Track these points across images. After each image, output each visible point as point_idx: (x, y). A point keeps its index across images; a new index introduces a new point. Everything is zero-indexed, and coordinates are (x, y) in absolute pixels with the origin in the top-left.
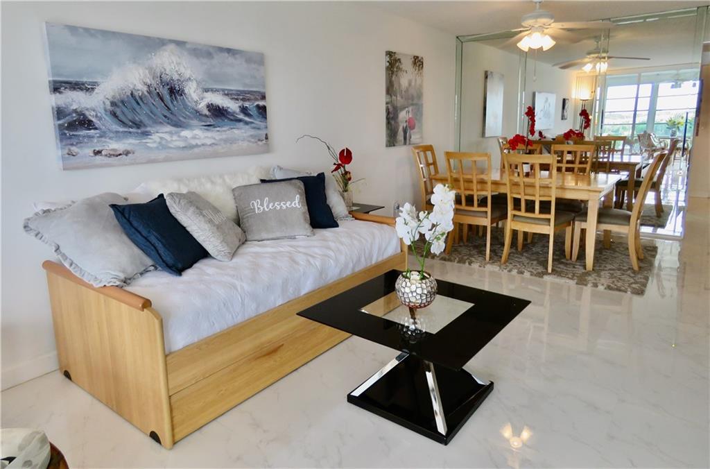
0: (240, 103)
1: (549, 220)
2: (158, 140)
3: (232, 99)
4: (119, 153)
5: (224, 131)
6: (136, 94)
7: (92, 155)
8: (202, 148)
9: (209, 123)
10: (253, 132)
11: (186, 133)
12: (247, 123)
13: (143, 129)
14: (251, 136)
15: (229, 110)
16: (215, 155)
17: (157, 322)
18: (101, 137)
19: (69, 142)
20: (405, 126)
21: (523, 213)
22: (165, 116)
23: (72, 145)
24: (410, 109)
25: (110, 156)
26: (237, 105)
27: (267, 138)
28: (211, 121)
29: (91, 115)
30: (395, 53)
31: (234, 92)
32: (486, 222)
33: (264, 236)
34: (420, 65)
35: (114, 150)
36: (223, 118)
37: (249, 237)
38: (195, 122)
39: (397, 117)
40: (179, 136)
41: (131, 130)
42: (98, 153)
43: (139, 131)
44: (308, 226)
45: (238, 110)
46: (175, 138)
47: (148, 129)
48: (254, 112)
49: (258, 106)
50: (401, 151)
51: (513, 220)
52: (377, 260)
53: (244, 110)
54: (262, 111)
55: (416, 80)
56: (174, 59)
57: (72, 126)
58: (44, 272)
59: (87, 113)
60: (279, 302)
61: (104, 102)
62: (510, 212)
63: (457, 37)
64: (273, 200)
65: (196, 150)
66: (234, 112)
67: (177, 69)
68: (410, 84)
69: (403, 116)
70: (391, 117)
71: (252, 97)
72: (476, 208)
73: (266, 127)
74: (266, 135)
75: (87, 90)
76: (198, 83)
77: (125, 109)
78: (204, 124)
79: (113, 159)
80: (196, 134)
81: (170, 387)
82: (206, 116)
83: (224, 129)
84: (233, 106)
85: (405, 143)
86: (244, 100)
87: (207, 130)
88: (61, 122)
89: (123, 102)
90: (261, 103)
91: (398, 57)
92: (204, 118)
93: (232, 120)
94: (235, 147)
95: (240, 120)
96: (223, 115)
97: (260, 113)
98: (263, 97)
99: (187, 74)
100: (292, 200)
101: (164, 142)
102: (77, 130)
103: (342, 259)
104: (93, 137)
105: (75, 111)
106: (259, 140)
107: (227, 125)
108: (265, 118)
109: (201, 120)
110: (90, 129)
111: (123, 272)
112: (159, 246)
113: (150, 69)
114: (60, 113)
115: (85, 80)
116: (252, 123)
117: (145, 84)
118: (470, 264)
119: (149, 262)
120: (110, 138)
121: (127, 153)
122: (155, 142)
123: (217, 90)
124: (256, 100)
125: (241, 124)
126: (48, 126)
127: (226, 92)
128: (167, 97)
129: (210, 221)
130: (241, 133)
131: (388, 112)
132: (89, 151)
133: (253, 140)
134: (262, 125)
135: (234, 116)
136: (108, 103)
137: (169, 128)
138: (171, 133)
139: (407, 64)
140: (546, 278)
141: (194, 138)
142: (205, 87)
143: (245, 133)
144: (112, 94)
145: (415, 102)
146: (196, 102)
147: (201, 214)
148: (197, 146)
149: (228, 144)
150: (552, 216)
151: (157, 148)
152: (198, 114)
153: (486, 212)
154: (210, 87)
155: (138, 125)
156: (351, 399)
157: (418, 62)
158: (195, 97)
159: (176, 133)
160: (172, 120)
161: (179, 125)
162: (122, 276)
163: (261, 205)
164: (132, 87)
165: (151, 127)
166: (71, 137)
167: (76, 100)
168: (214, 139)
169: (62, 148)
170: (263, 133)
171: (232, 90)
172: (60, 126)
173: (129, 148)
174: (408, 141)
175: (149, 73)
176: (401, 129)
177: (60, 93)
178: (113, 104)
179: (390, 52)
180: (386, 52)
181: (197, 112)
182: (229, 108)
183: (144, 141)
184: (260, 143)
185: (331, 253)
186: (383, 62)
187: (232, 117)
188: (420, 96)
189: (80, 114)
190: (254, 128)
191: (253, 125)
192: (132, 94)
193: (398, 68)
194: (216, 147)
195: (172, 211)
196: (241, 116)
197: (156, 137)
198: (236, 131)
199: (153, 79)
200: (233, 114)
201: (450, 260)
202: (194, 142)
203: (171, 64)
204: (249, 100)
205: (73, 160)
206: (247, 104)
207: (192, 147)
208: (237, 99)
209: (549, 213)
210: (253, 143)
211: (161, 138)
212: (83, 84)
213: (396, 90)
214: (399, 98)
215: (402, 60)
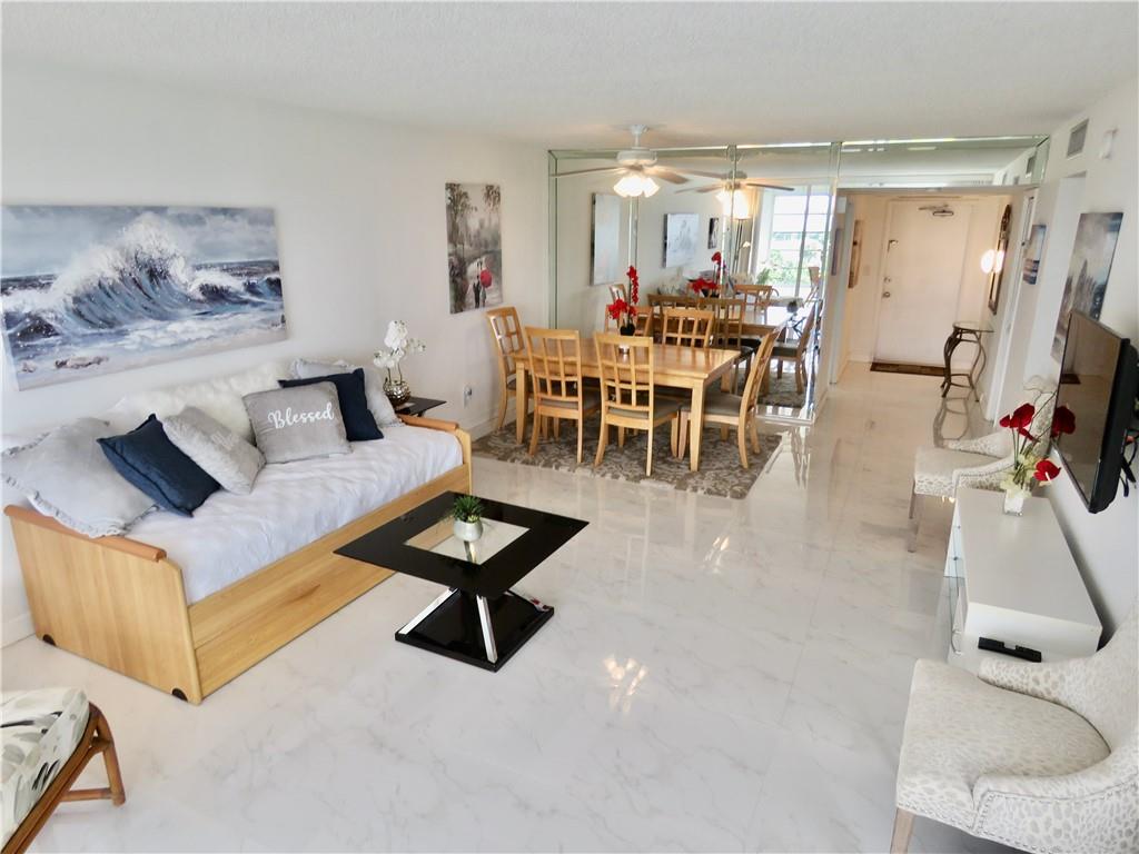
0: (245, 279)
1: (647, 413)
2: (138, 339)
3: (234, 275)
4: (87, 362)
5: (226, 318)
6: (105, 283)
7: (54, 367)
8: (197, 343)
9: (204, 311)
10: (264, 315)
11: (174, 327)
12: (255, 305)
13: (118, 328)
14: (263, 321)
15: (230, 290)
16: (215, 350)
17: (176, 574)
18: (64, 344)
19: (23, 355)
20: (476, 282)
21: (618, 405)
22: (146, 308)
23: (28, 358)
24: (483, 259)
25: (78, 366)
26: (241, 282)
27: (283, 321)
28: (207, 308)
29: (48, 318)
30: (459, 185)
31: (235, 266)
32: (576, 414)
33: (289, 456)
34: (495, 199)
35: (84, 359)
36: (223, 301)
37: (270, 459)
38: (185, 311)
39: (465, 272)
40: (166, 332)
41: (102, 331)
42: (61, 365)
43: (113, 331)
44: (343, 441)
45: (242, 289)
46: (160, 334)
47: (125, 327)
48: (264, 288)
49: (269, 280)
50: (472, 317)
51: (608, 413)
52: (432, 475)
53: (251, 288)
54: (276, 286)
55: (490, 220)
56: (152, 231)
57: (25, 335)
58: (8, 519)
59: (44, 316)
60: (313, 538)
61: (65, 300)
62: (605, 403)
63: (550, 151)
64: (297, 410)
65: (189, 347)
66: (237, 292)
67: (157, 244)
68: (482, 226)
69: (474, 270)
70: (457, 273)
71: (261, 269)
72: (564, 398)
73: (282, 307)
74: (283, 317)
75: (42, 286)
76: (187, 260)
77: (92, 306)
78: (197, 312)
79: (81, 369)
80: (188, 326)
81: (195, 639)
82: (199, 301)
83: (225, 315)
84: (235, 284)
85: (477, 306)
86: (249, 274)
87: (202, 319)
88: (11, 331)
89: (88, 296)
90: (274, 276)
91: (463, 190)
92: (198, 305)
93: (235, 303)
94: (241, 337)
95: (246, 302)
96: (223, 297)
97: (272, 290)
98: (276, 268)
99: (171, 248)
100: (322, 409)
101: (146, 341)
102: (32, 339)
103: (387, 481)
104: (53, 346)
105: (28, 315)
106: (273, 325)
107: (229, 310)
108: (281, 295)
109: (193, 308)
110: (49, 336)
111: (122, 518)
112: (163, 484)
113: (121, 249)
114: (8, 319)
115: (37, 274)
116: (263, 303)
117: (116, 269)
118: (557, 468)
119: (149, 502)
120: (76, 344)
121: (99, 361)
122: (134, 343)
123: (213, 266)
124: (266, 272)
125: (248, 307)
127: (225, 267)
128: (146, 282)
129: (221, 448)
130: (249, 318)
131: (452, 268)
132: (49, 364)
133: (265, 326)
134: (276, 304)
135: (235, 296)
136: (70, 300)
137: (152, 323)
138: (154, 329)
139: (476, 199)
140: (644, 483)
141: (185, 331)
142: (197, 264)
143: (254, 317)
144: (74, 288)
145: (489, 249)
146: (186, 284)
147: (209, 440)
148: (190, 341)
149: (232, 335)
150: (650, 408)
151: (138, 350)
152: (188, 301)
153: (577, 403)
154: (203, 263)
155: (110, 323)
156: (399, 637)
157: (492, 193)
158: (183, 278)
159: (161, 328)
160: (154, 312)
161: (164, 317)
162: (122, 523)
163: (282, 418)
164: (99, 275)
165: (127, 323)
166: (25, 349)
167: (28, 301)
168: (213, 330)
169: (16, 364)
170: (278, 314)
171: (232, 264)
172: (10, 336)
173: (100, 354)
174: (481, 303)
175: (121, 254)
176: (471, 287)
177: (8, 294)
178: (76, 300)
179: (451, 184)
180: (447, 184)
181: (187, 297)
182: (229, 287)
183: (120, 343)
184: (274, 329)
185: (374, 476)
186: (443, 198)
187: (235, 299)
188: (497, 240)
189: (34, 317)
190: (265, 310)
191: (263, 307)
192: (100, 285)
193: (465, 206)
194: (215, 340)
195: (172, 438)
196: (247, 296)
197: (134, 337)
198: (240, 317)
199: (127, 261)
200: (236, 295)
201: (533, 463)
202: (185, 337)
203: (148, 238)
204: (256, 274)
205: (30, 378)
206: (254, 280)
207: (184, 343)
208: (240, 275)
209: (647, 404)
210: (265, 329)
211: (142, 337)
212: (36, 279)
213: (462, 236)
214: (466, 247)
215: (470, 194)
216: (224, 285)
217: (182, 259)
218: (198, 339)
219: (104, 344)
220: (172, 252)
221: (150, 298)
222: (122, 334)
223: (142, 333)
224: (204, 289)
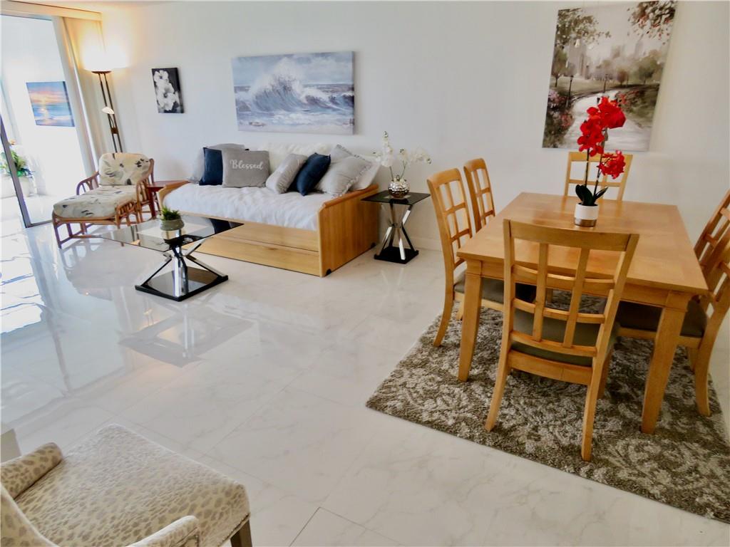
0: (330, 94)
3: (323, 91)
5: (317, 115)
10: (339, 117)
11: (293, 115)
12: (334, 110)
14: (339, 120)
25: (255, 125)
28: (308, 108)
29: (247, 103)
30: (579, 9)
34: (659, 17)
38: (298, 108)
39: (570, 107)
42: (251, 124)
45: (328, 100)
46: (287, 118)
49: (345, 97)
53: (333, 100)
55: (641, 46)
66: (325, 102)
68: (617, 54)
71: (340, 89)
76: (300, 82)
79: (258, 127)
80: (298, 116)
82: (305, 104)
84: (324, 97)
86: (333, 92)
89: (260, 96)
95: (329, 108)
106: (344, 124)
107: (320, 111)
109: (302, 107)
114: (237, 102)
115: (245, 85)
116: (339, 110)
121: (263, 125)
123: (313, 86)
124: (343, 91)
125: (330, 111)
126: (233, 109)
128: (282, 92)
132: (247, 123)
133: (339, 123)
136: (254, 97)
137: (283, 112)
141: (298, 119)
145: (631, 82)
148: (298, 124)
152: (300, 104)
155: (268, 109)
157: (654, 12)
161: (288, 110)
167: (243, 96)
169: (238, 120)
178: (257, 97)
184: (344, 126)
187: (322, 105)
189: (243, 102)
190: (340, 114)
192: (265, 92)
193: (585, 32)
196: (330, 105)
197: (277, 117)
198: (324, 115)
200: (324, 103)
202: (297, 122)
203: (286, 70)
204: (337, 91)
206: (335, 95)
208: (327, 92)
211: (279, 118)
213: (572, 68)
214: (578, 78)
215: (596, 18)
216: (318, 97)
217: (298, 82)
218: (303, 124)
219: (265, 118)
220: (294, 77)
221: (283, 100)
222: (272, 115)
223: (278, 116)
224: (308, 98)
